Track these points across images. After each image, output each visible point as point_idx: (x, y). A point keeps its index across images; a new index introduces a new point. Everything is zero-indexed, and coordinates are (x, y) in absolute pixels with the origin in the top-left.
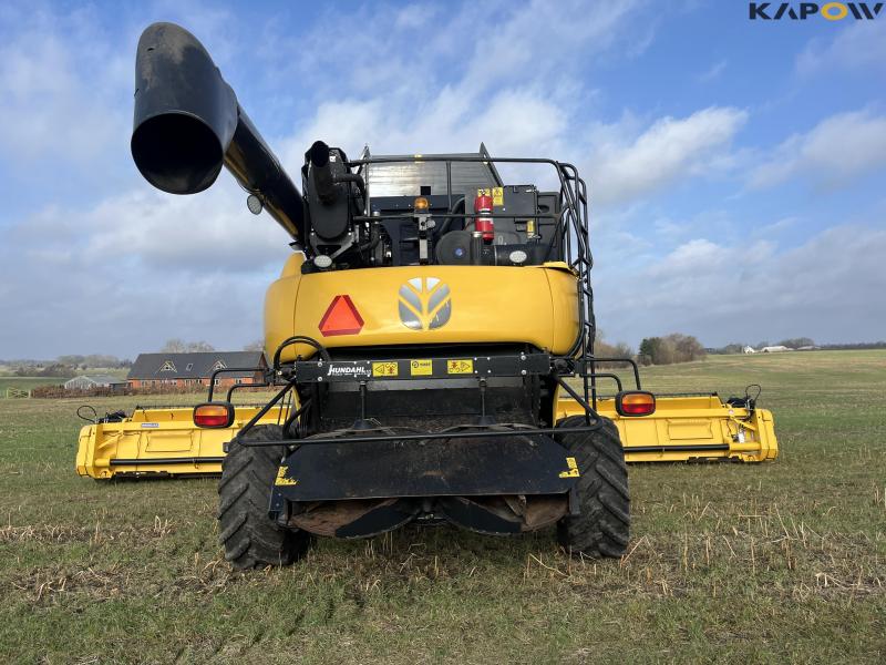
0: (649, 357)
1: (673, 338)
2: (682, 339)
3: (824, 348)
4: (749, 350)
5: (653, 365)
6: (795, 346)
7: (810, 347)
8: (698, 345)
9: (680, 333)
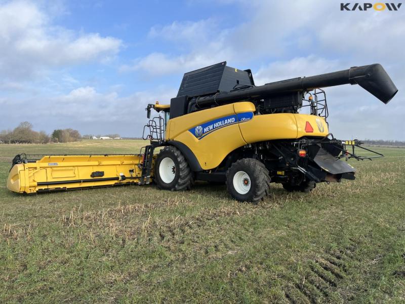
0: (57, 139)
1: (68, 130)
2: (71, 131)
3: (124, 138)
4: (94, 138)
5: (59, 143)
6: (113, 137)
7: (119, 138)
8: (79, 134)
9: (71, 128)
